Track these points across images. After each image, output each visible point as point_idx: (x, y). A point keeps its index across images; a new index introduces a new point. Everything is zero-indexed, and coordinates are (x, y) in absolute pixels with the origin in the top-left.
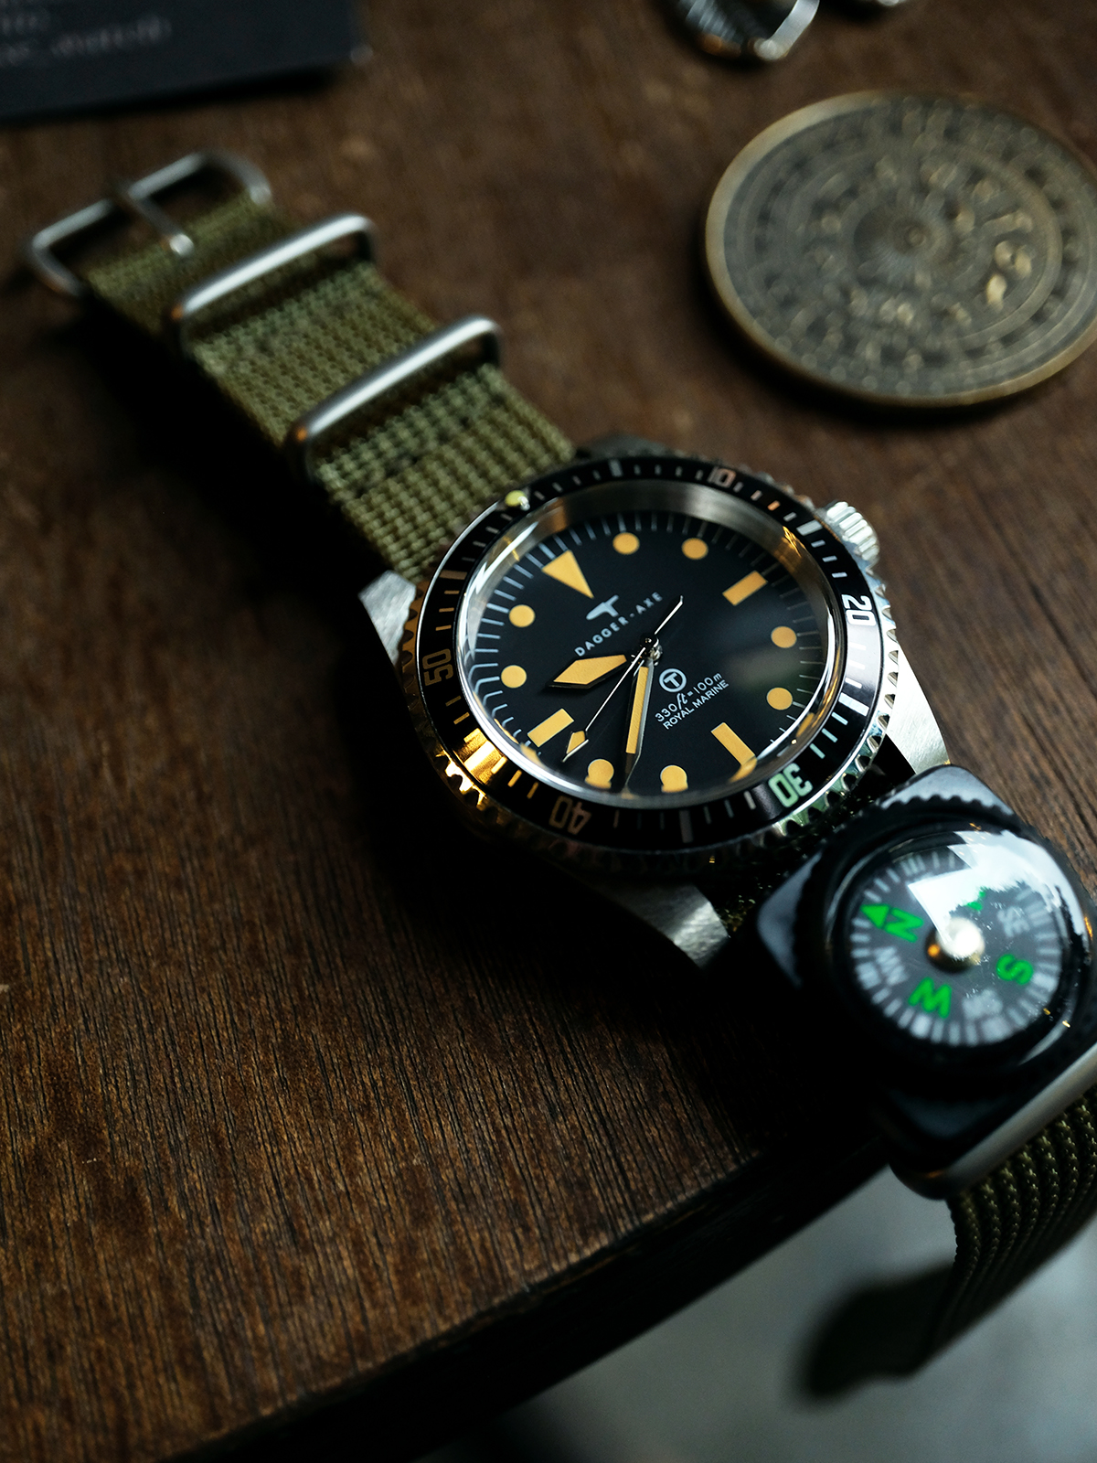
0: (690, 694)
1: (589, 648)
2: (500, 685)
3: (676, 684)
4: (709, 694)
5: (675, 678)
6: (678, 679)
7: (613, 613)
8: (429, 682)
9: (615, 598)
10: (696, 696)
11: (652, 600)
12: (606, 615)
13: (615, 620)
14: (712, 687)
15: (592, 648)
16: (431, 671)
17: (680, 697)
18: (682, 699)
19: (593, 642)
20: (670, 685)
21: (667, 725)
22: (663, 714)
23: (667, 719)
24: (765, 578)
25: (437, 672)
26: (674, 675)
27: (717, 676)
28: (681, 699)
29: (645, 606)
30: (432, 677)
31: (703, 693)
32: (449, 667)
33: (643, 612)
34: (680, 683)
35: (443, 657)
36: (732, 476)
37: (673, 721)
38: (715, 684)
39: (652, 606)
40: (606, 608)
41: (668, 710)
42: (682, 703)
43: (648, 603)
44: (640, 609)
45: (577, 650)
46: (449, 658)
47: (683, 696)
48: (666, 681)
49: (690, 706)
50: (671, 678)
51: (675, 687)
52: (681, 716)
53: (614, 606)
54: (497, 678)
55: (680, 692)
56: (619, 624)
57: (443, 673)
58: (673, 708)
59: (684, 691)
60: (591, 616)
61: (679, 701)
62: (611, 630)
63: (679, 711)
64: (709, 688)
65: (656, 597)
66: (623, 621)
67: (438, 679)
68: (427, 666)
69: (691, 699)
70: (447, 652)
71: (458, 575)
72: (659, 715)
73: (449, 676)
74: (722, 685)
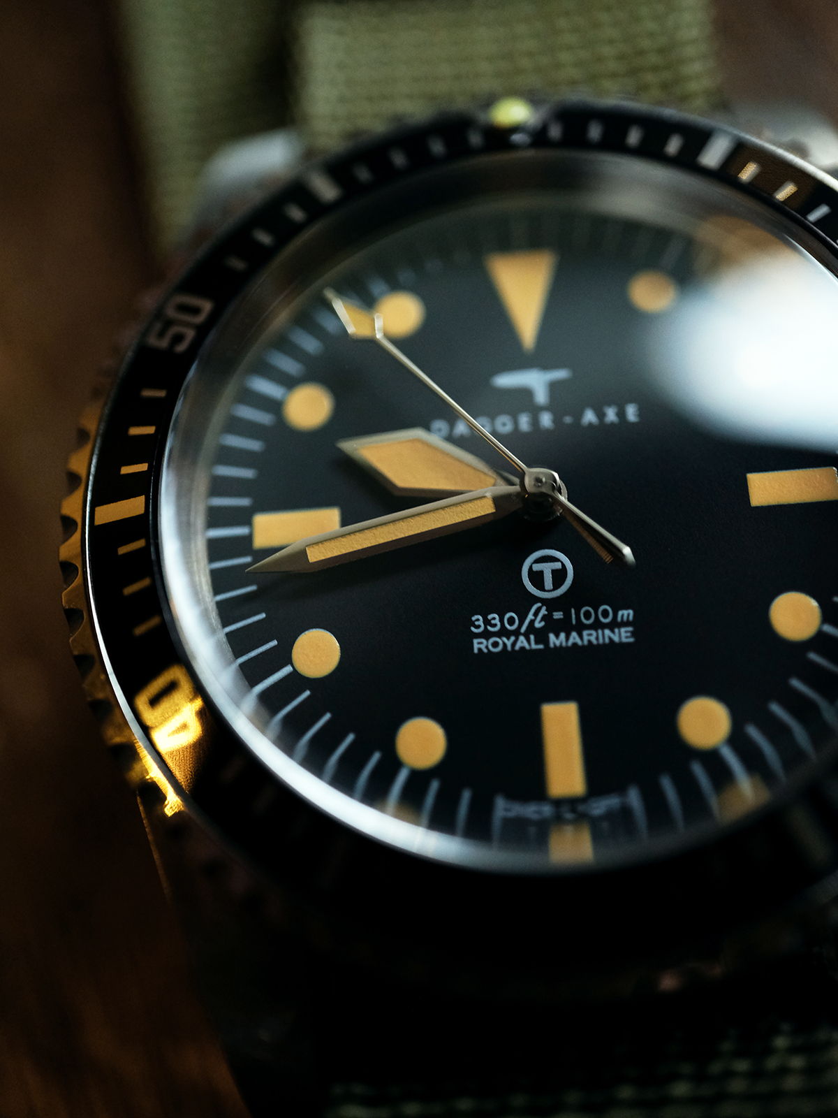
0: (558, 615)
1: (457, 433)
2: (275, 407)
3: (548, 581)
4: (590, 636)
5: (554, 572)
6: (559, 576)
7: (541, 397)
8: (153, 341)
9: (561, 374)
10: (565, 626)
11: (622, 414)
12: (525, 394)
13: (535, 411)
14: (603, 626)
16: (169, 323)
17: (538, 610)
18: (537, 616)
20: (537, 578)
21: (479, 645)
22: (487, 622)
23: (486, 635)
25: (174, 330)
26: (558, 566)
27: (626, 614)
28: (536, 614)
29: (601, 415)
30: (161, 335)
31: (580, 628)
32: (190, 334)
33: (590, 424)
34: (556, 583)
35: (195, 311)
37: (495, 644)
38: (613, 625)
39: (612, 424)
40: (536, 381)
41: (502, 621)
42: (532, 622)
43: (610, 414)
44: (589, 416)
46: (199, 319)
47: (543, 611)
48: (536, 567)
49: (541, 636)
50: (547, 568)
51: (541, 587)
52: (514, 644)
53: (553, 387)
54: (279, 394)
55: (544, 602)
56: (535, 422)
57: (178, 338)
58: (511, 621)
59: (551, 604)
60: (506, 380)
61: (530, 616)
62: (516, 423)
63: (517, 633)
64: (597, 625)
65: (631, 411)
66: (546, 420)
67: (164, 343)
68: (171, 312)
69: (553, 626)
70: (207, 306)
71: (326, 190)
72: (478, 619)
73: (181, 348)
74: (623, 635)
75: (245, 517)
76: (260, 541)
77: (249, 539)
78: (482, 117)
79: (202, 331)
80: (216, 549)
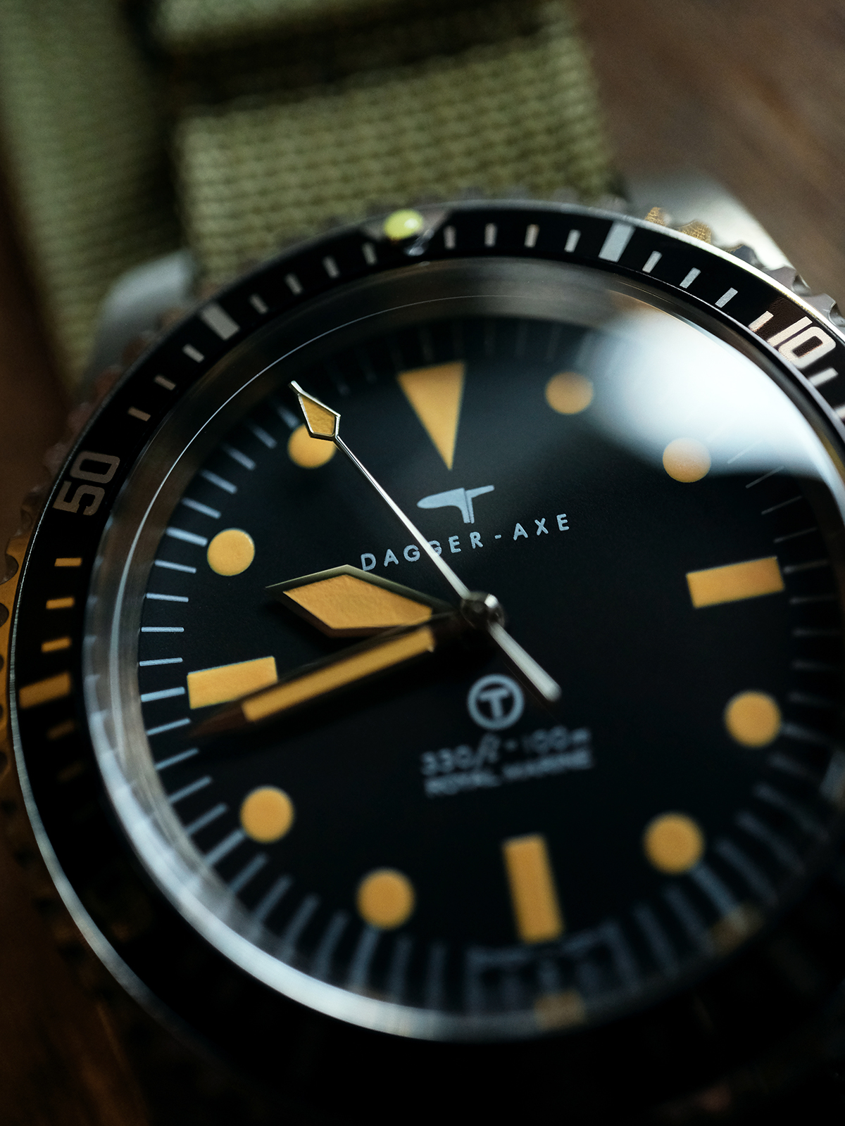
0: (511, 745)
1: (386, 564)
2: (198, 555)
3: (497, 709)
4: (548, 765)
5: (501, 700)
6: (507, 703)
7: (468, 517)
8: (60, 505)
9: (486, 489)
10: (522, 756)
11: (552, 524)
12: (454, 511)
13: (464, 531)
14: (557, 752)
15: (391, 563)
16: (77, 483)
17: (490, 742)
18: (489, 749)
19: (399, 555)
20: (485, 708)
21: (433, 787)
22: (439, 760)
23: (440, 774)
24: (786, 578)
25: (82, 490)
26: (502, 693)
27: (581, 736)
28: (488, 746)
29: (531, 528)
30: (68, 499)
31: (535, 757)
32: (99, 494)
33: (522, 539)
34: (506, 712)
35: (102, 468)
36: (828, 345)
37: (453, 785)
38: (571, 749)
39: (543, 536)
40: (460, 499)
41: (454, 757)
42: (485, 756)
43: (541, 526)
44: (519, 530)
45: (363, 557)
46: (107, 478)
47: (496, 743)
48: (486, 696)
49: (497, 769)
52: (471, 783)
53: (477, 502)
54: (201, 541)
55: (495, 733)
56: (465, 542)
57: (87, 500)
58: (464, 757)
59: (504, 734)
60: (429, 503)
61: (482, 751)
62: (444, 547)
63: (473, 769)
64: (553, 752)
65: (561, 520)
66: (475, 539)
67: (73, 507)
68: (76, 473)
69: (507, 758)
70: (115, 462)
71: (224, 326)
72: (430, 759)
73: (90, 511)
74: (580, 759)
75: (177, 677)
76: (196, 701)
77: (185, 698)
78: (375, 232)
79: (112, 490)
80: (152, 714)
